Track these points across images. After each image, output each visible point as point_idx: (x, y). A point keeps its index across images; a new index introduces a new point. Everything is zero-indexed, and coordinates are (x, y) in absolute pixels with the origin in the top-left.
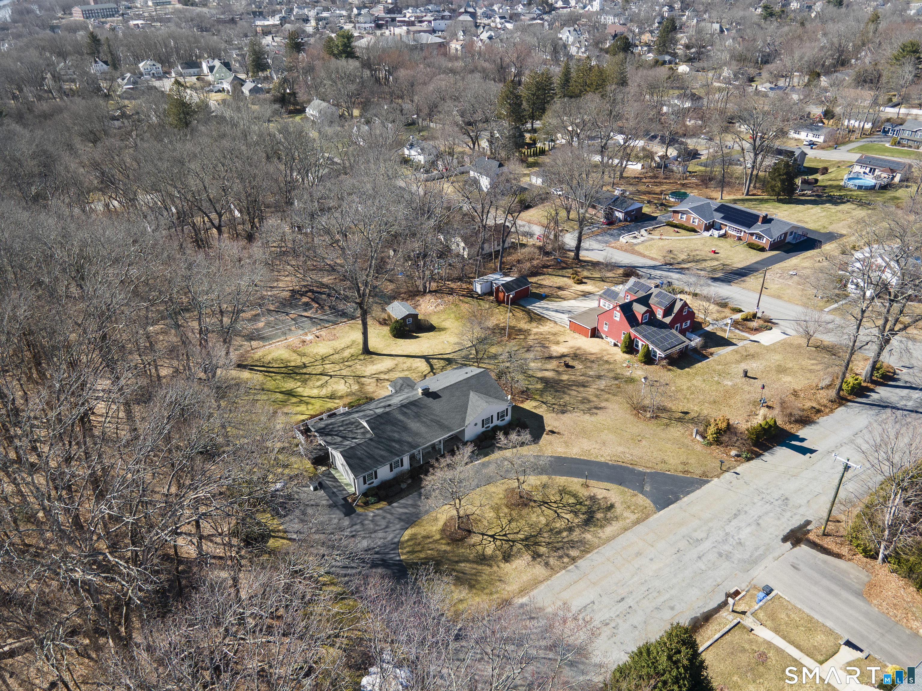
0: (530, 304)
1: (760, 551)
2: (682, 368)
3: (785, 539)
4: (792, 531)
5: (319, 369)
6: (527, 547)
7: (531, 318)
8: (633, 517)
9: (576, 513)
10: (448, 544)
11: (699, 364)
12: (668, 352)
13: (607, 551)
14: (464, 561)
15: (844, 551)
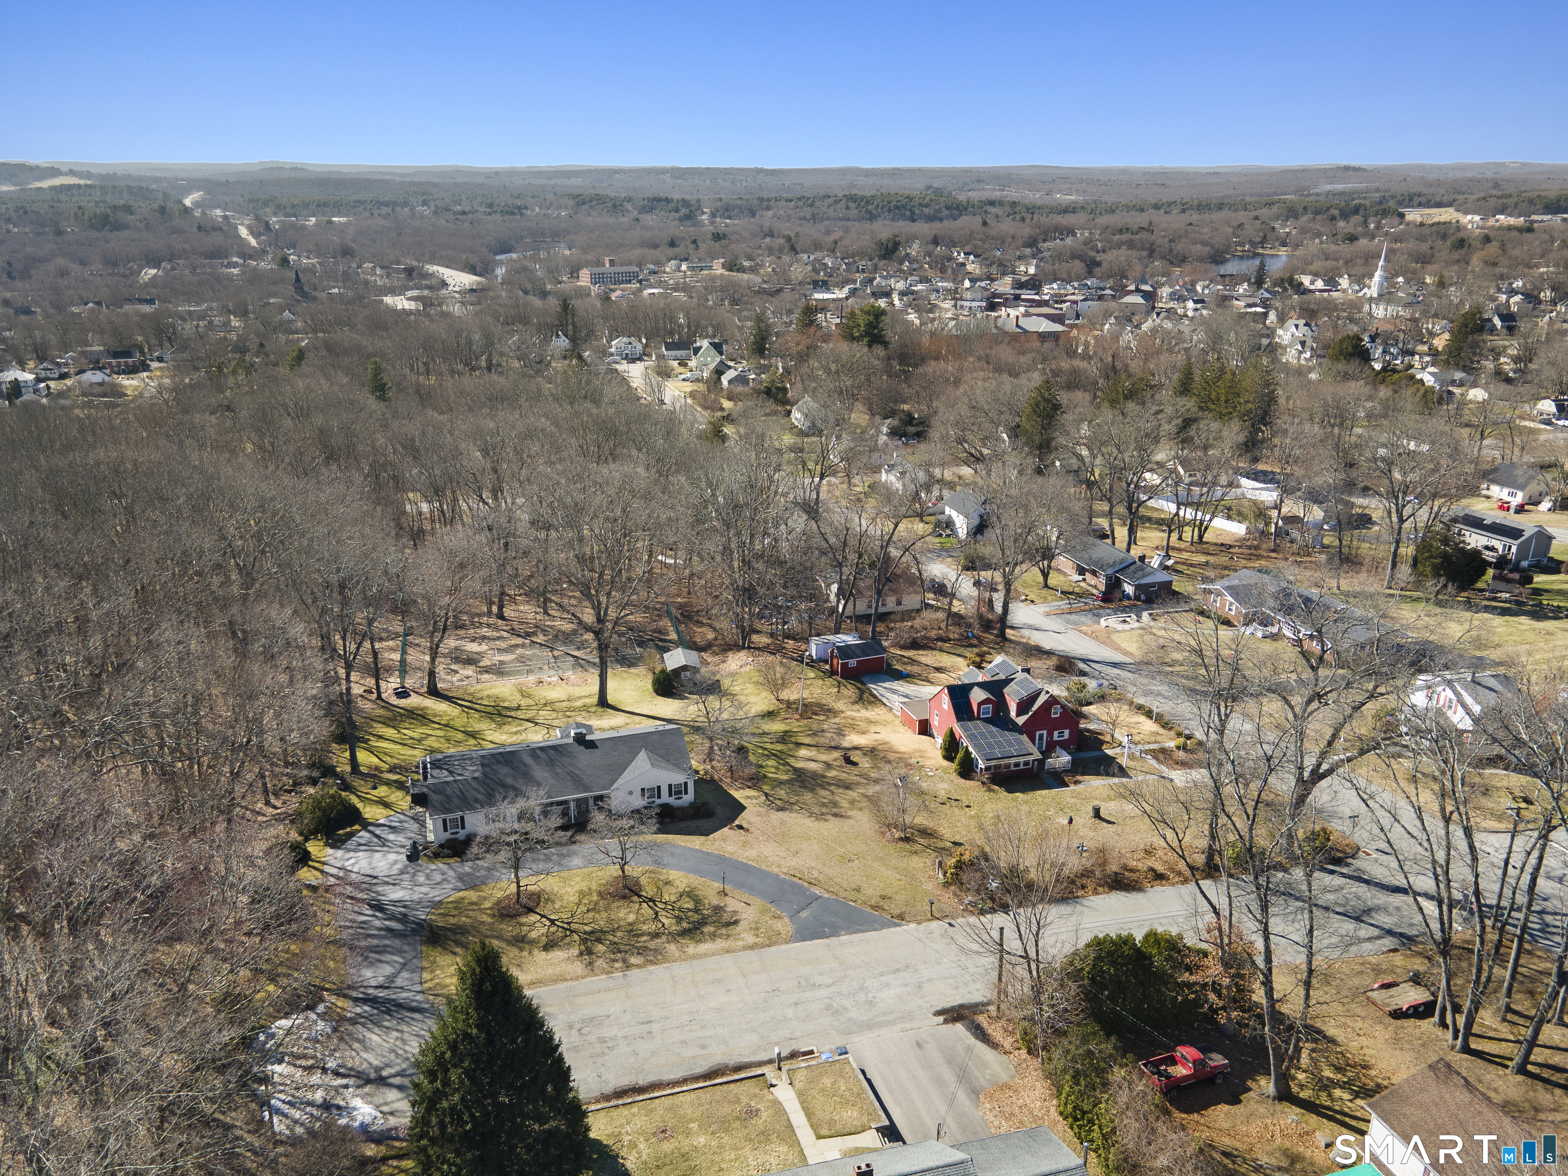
0: (875, 683)
1: (889, 1018)
2: (1010, 791)
3: (938, 1013)
4: (962, 1006)
5: (530, 714)
6: (584, 941)
7: (861, 698)
8: (750, 939)
9: (679, 920)
10: (494, 916)
11: (1045, 792)
12: (993, 763)
13: (680, 969)
14: (497, 938)
15: (1007, 1043)
